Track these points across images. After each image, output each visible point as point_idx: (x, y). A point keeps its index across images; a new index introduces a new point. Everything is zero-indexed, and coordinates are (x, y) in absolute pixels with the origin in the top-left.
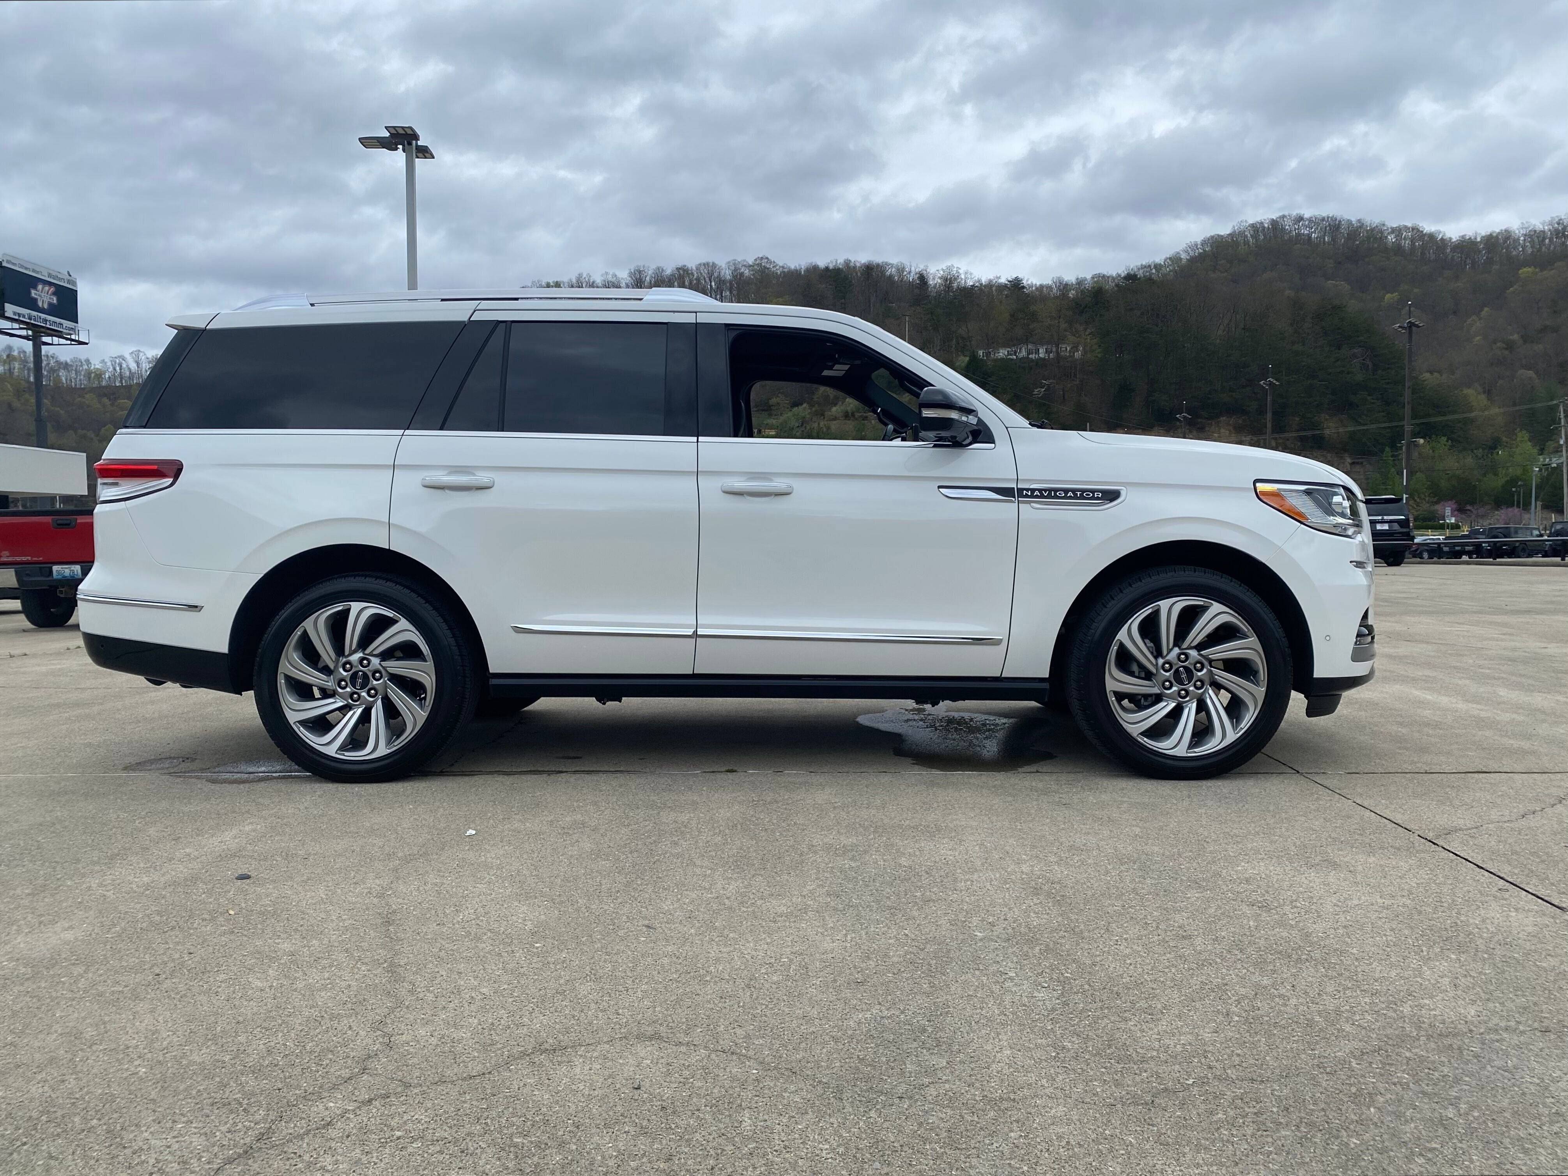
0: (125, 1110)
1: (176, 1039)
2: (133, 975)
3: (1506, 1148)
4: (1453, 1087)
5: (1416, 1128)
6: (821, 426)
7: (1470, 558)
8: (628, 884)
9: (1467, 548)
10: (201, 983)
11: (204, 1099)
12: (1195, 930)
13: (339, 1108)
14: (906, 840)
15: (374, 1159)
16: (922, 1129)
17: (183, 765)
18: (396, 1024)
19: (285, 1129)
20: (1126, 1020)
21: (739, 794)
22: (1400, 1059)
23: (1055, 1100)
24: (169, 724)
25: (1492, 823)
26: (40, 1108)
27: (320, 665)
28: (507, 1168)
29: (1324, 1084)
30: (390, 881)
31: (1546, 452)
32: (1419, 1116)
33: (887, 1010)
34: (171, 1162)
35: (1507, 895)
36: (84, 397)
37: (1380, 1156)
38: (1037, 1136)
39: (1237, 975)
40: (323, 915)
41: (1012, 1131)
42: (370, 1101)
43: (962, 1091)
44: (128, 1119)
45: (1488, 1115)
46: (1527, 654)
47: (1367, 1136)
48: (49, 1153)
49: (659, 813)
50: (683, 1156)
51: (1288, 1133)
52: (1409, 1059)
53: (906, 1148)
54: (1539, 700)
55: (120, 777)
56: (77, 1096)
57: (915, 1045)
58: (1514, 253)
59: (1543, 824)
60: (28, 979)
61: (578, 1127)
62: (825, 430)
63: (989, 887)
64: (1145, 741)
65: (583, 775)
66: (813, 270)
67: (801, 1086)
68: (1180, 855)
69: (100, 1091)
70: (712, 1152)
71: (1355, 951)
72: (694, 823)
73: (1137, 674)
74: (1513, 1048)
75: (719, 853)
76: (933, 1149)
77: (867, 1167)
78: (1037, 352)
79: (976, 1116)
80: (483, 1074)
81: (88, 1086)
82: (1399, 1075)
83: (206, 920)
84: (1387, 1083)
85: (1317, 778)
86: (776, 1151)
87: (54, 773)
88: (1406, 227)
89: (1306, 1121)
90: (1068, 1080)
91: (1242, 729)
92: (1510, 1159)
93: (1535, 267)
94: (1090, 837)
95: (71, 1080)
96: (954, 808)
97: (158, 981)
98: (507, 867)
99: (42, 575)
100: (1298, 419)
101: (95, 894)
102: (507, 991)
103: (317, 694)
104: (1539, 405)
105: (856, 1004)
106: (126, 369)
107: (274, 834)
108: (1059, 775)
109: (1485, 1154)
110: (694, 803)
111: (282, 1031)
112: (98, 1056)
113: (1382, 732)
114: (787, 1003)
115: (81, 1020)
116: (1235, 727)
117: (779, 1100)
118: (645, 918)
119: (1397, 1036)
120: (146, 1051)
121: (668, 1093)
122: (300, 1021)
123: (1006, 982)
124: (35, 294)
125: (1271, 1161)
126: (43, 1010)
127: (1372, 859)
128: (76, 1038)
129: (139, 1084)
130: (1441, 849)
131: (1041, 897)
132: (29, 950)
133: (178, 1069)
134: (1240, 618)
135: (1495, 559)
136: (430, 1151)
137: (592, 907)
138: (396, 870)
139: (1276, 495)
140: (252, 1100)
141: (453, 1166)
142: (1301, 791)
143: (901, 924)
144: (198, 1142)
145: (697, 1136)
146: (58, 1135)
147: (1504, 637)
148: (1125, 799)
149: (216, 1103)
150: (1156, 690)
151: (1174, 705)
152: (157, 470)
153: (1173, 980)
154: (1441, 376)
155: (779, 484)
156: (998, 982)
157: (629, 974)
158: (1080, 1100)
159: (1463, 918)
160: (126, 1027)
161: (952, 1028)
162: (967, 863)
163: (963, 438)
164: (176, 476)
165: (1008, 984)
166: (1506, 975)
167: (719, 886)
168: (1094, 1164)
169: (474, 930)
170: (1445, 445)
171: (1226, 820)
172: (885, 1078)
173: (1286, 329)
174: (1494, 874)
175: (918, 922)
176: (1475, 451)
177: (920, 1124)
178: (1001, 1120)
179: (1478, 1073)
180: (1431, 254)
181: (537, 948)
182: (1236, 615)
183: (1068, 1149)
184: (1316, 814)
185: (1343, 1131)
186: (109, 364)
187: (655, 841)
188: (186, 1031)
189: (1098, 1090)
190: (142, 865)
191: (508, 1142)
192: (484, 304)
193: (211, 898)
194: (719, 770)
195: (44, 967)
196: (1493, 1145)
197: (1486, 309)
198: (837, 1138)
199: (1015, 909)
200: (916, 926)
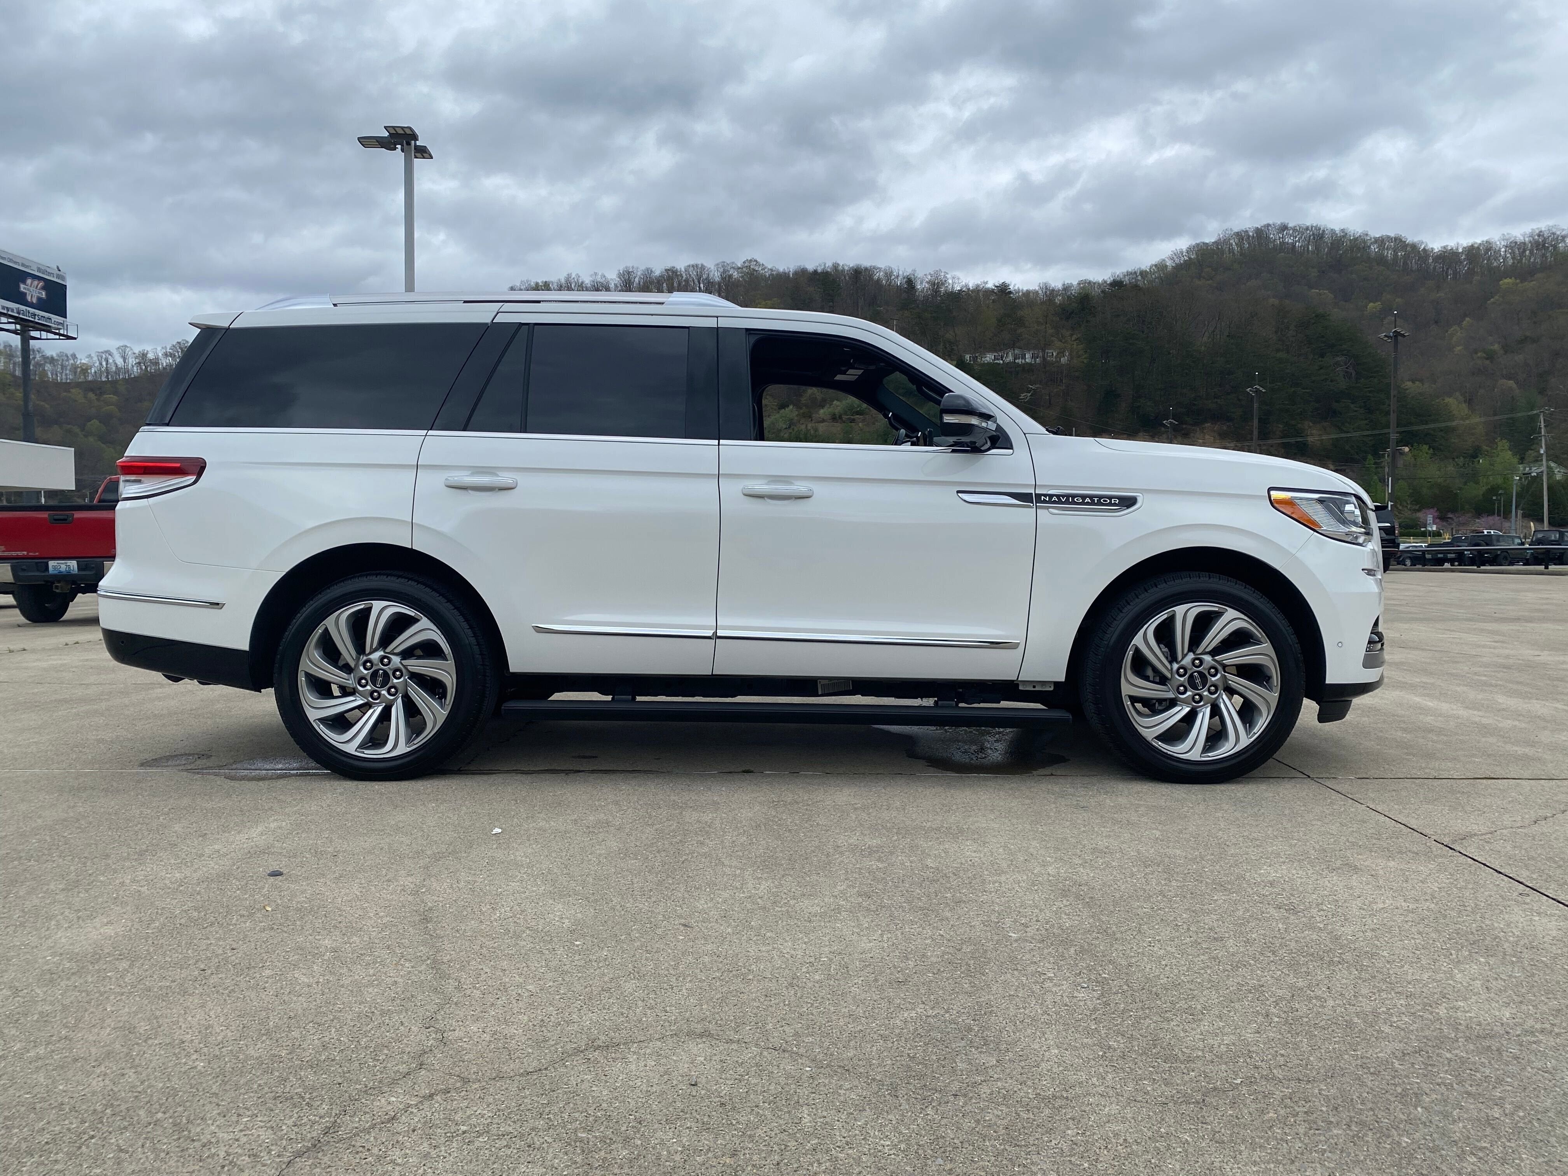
0: (188, 1104)
1: (230, 1034)
2: (179, 970)
3: (1553, 1147)
4: (1496, 1087)
5: (1464, 1127)
6: (809, 428)
7: (1451, 565)
8: (660, 883)
9: (1450, 556)
10: (247, 979)
11: (267, 1093)
12: (1225, 932)
13: (401, 1103)
14: (930, 841)
15: (443, 1153)
16: (980, 1126)
17: (199, 762)
18: (447, 1020)
19: (350, 1124)
20: (1169, 1021)
21: (758, 794)
22: (1442, 1060)
23: (1107, 1099)
24: (178, 720)
25: (1506, 828)
26: (104, 1102)
27: (341, 663)
28: (576, 1163)
29: (1369, 1084)
30: (422, 878)
31: (1525, 461)
32: (1465, 1116)
33: (932, 1009)
34: (241, 1155)
35: (1528, 900)
36: (69, 392)
37: (1432, 1155)
38: (1094, 1134)
39: (1272, 977)
40: (360, 912)
41: (1069, 1129)
42: (431, 1096)
43: (1015, 1089)
44: (193, 1112)
45: (1533, 1115)
46: (1521, 662)
47: (1417, 1135)
48: (118, 1146)
49: (681, 813)
50: (747, 1151)
51: (1340, 1132)
52: (1450, 1060)
53: (966, 1145)
54: (1539, 707)
55: (137, 773)
56: (139, 1089)
57: (963, 1043)
58: (1495, 264)
59: (1556, 830)
60: (73, 974)
61: (640, 1123)
62: (812, 432)
63: (1017, 888)
64: (1159, 745)
65: (601, 775)
66: (802, 273)
67: (856, 1083)
68: (1202, 859)
69: (161, 1085)
70: (776, 1148)
71: (1385, 953)
72: (717, 822)
73: (1151, 679)
74: (1551, 1050)
75: (746, 853)
76: (994, 1146)
77: (930, 1163)
78: (1024, 357)
79: (1031, 1114)
80: (540, 1070)
81: (149, 1079)
82: (1442, 1075)
83: (244, 916)
84: (1432, 1084)
85: (1328, 783)
86: (839, 1147)
87: (71, 768)
88: (1388, 237)
89: (1356, 1120)
90: (1117, 1079)
91: (1255, 734)
92: (1558, 1157)
93: (1516, 279)
94: (1111, 840)
95: (131, 1074)
96: (974, 810)
97: (204, 976)
98: (537, 866)
99: (38, 570)
100: (1281, 426)
101: (129, 890)
102: (553, 989)
103: (336, 692)
104: (1519, 415)
105: (900, 1003)
106: (113, 364)
107: (300, 831)
108: (1074, 778)
109: (1534, 1153)
110: (715, 803)
111: (335, 1027)
112: (154, 1051)
113: (1387, 738)
114: (831, 1002)
115: (132, 1015)
116: (1248, 731)
117: (835, 1097)
118: (680, 917)
119: (1436, 1038)
120: (201, 1045)
121: (725, 1090)
122: (351, 1017)
123: (1045, 983)
124: (24, 288)
125: (1326, 1159)
126: (92, 1004)
127: (1392, 864)
128: (130, 1032)
129: (199, 1078)
130: (1458, 854)
131: (1072, 899)
132: (71, 944)
133: (236, 1064)
134: (1254, 624)
135: (1479, 567)
136: (497, 1145)
137: (628, 905)
138: (426, 868)
139: (1289, 503)
140: (314, 1094)
141: (522, 1160)
142: (1314, 795)
143: (935, 925)
144: (266, 1136)
145: (759, 1132)
146: (125, 1128)
147: (1497, 644)
148: (1142, 803)
149: (278, 1097)
150: (1171, 695)
151: (1188, 709)
152: (179, 468)
153: (1210, 981)
154: (1423, 384)
155: (800, 487)
156: (1038, 982)
157: (672, 972)
158: (1131, 1098)
159: (1488, 922)
160: (178, 1022)
161: (998, 1028)
162: (992, 865)
163: (982, 443)
164: (199, 474)
165: (1048, 984)
166: (1536, 978)
167: (750, 885)
168: (1153, 1161)
169: (512, 928)
170: (1427, 453)
171: (1244, 824)
172: (937, 1075)
173: (1271, 336)
174: (1513, 879)
175: (952, 923)
176: (1456, 460)
177: (978, 1122)
178: (1057, 1118)
179: (1519, 1074)
180: (1413, 264)
181: (577, 946)
182: (1250, 621)
183: (1126, 1147)
184: (1331, 818)
185: (1393, 1130)
186: (95, 358)
187: (681, 841)
188: (239, 1026)
189: (1149, 1089)
190: (173, 861)
191: (573, 1137)
192: (507, 307)
193: (245, 894)
194: (736, 771)
195: (88, 961)
196: (1540, 1144)
197: (1467, 319)
198: (897, 1135)
199: (1046, 910)
200: (950, 926)
